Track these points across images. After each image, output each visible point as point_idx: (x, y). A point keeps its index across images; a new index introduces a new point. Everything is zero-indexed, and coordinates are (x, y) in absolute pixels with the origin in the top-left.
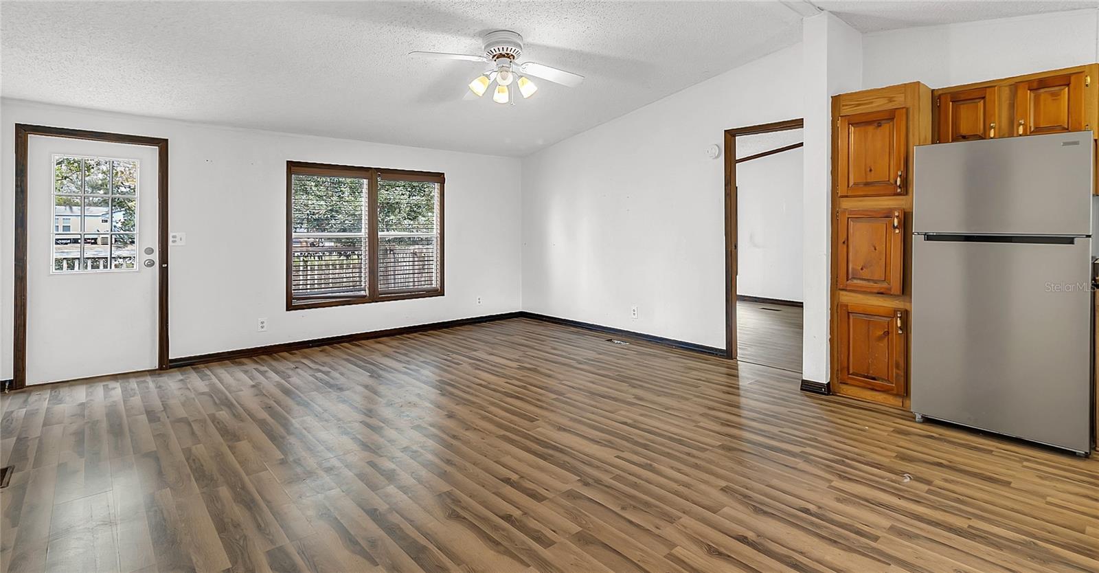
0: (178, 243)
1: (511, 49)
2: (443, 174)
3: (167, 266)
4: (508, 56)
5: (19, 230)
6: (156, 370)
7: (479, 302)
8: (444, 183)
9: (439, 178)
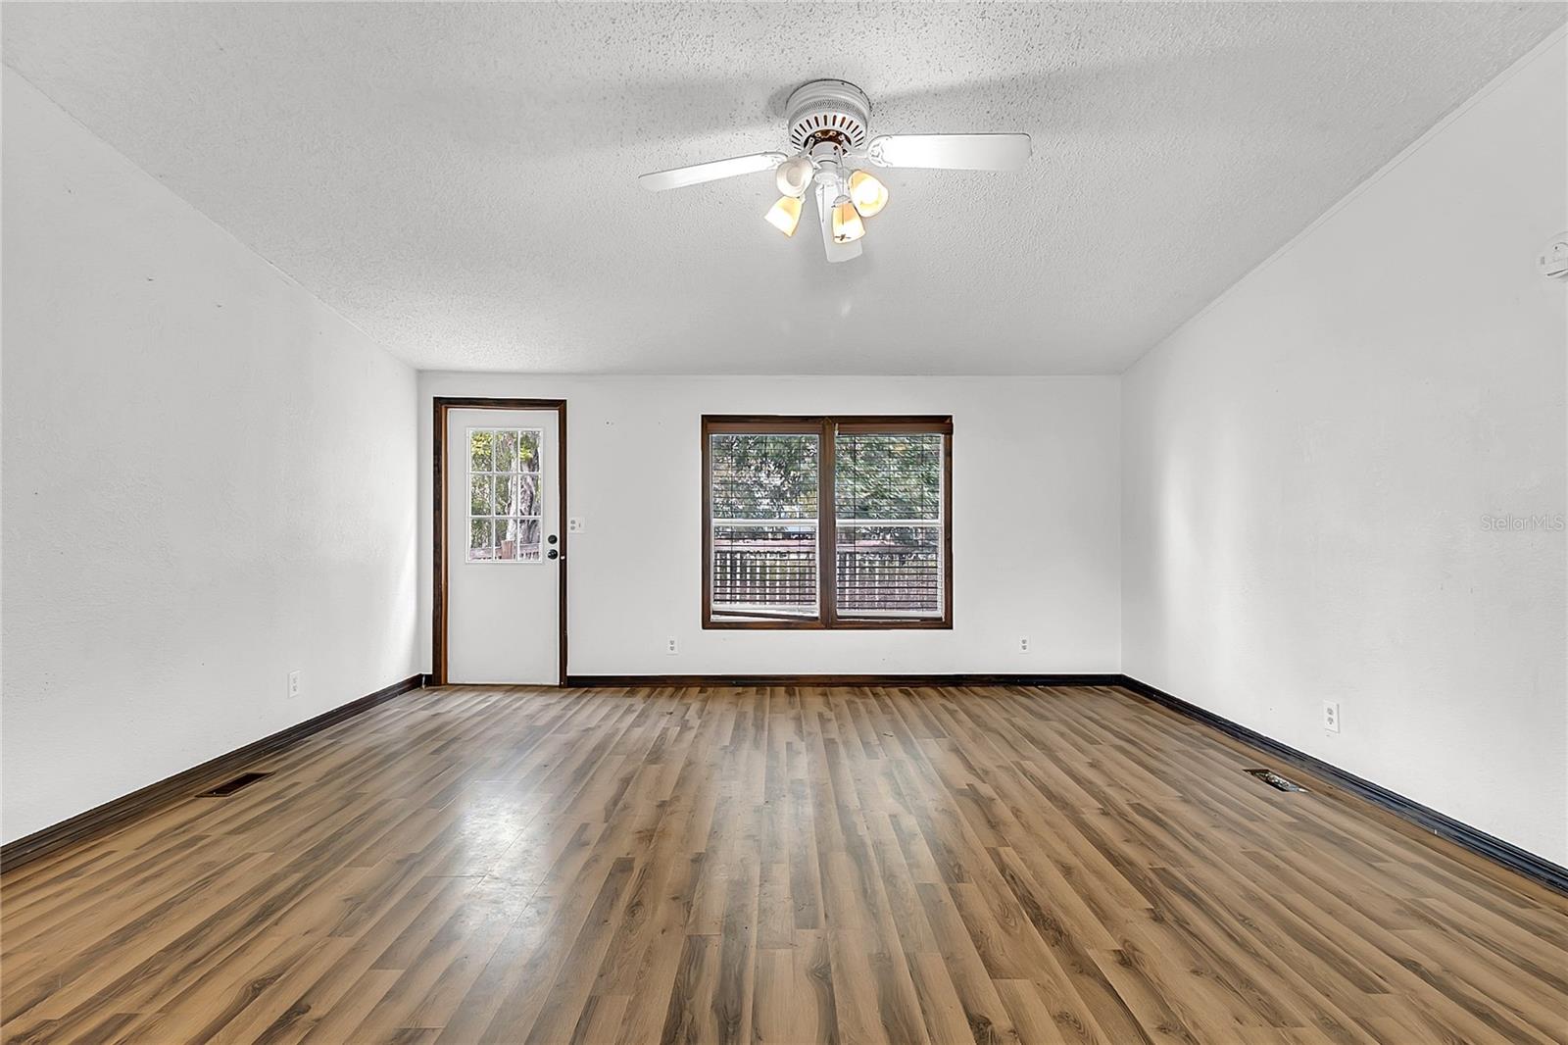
0: (576, 531)
1: (838, 120)
2: (951, 417)
3: (566, 559)
4: (835, 138)
5: (437, 512)
6: (556, 686)
7: (1024, 648)
8: (951, 433)
9: (943, 424)
